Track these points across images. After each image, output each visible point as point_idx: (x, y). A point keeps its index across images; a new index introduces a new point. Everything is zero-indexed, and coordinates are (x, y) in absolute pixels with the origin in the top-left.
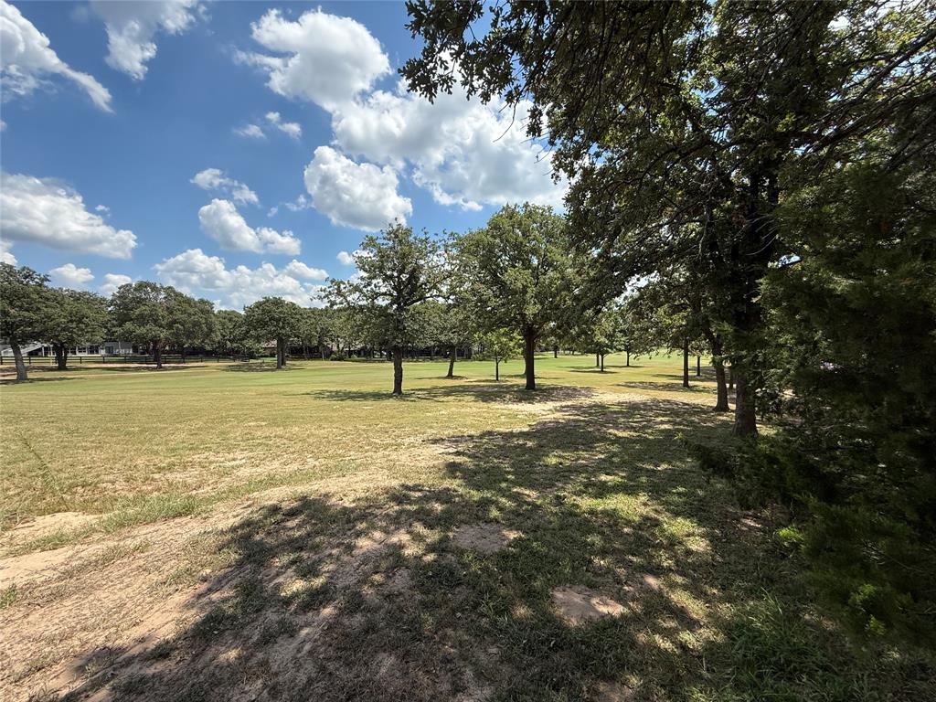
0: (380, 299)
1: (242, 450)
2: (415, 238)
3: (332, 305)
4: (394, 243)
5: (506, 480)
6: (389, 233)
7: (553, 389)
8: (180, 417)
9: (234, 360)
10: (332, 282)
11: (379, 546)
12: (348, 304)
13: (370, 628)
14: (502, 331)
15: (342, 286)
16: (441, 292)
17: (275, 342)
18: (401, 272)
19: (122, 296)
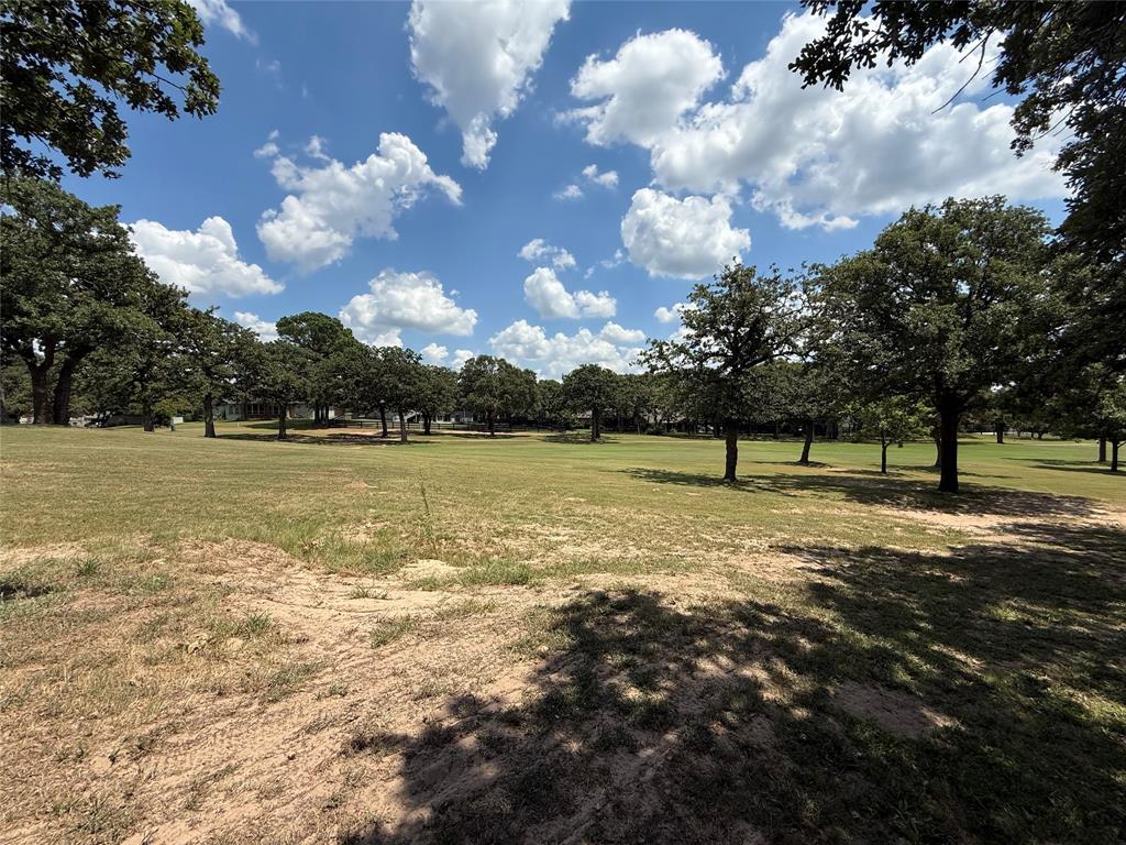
0: (710, 361)
1: (565, 526)
2: (760, 280)
3: (652, 371)
4: (730, 290)
5: (918, 629)
6: (726, 277)
7: (997, 493)
8: (512, 485)
9: (552, 431)
10: (653, 344)
11: (726, 676)
12: (671, 369)
13: (725, 781)
14: (895, 399)
15: (665, 348)
16: (795, 347)
17: (590, 413)
18: (739, 325)
19: (467, 370)
